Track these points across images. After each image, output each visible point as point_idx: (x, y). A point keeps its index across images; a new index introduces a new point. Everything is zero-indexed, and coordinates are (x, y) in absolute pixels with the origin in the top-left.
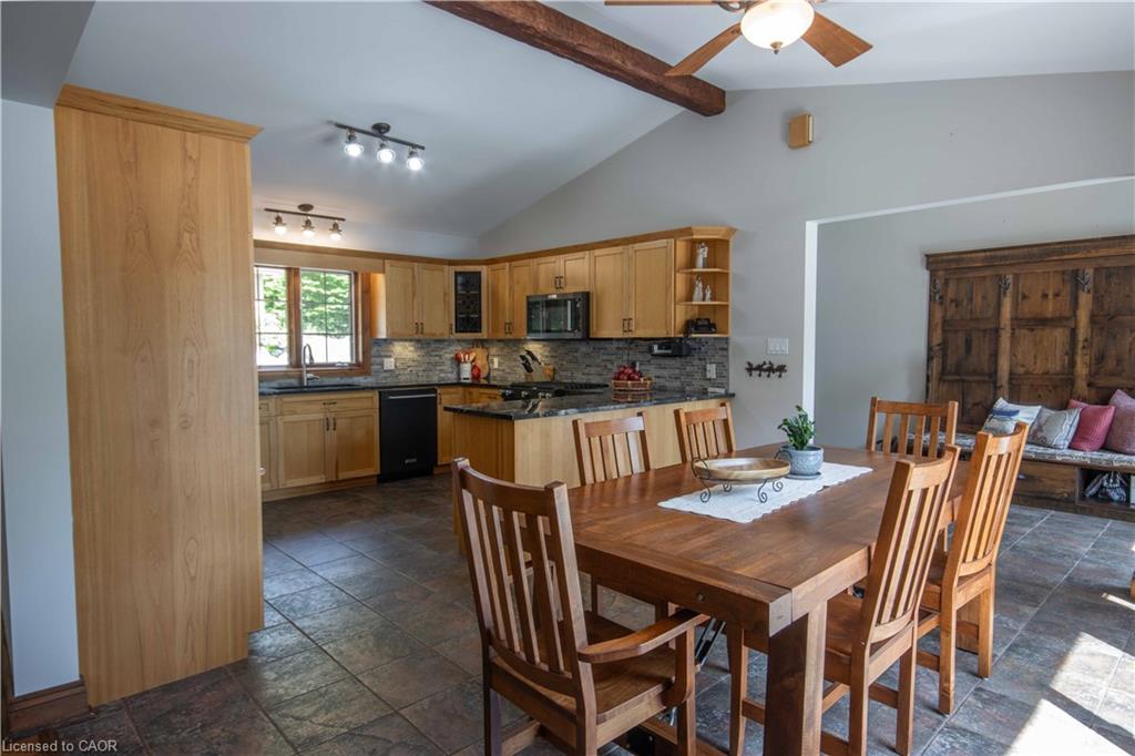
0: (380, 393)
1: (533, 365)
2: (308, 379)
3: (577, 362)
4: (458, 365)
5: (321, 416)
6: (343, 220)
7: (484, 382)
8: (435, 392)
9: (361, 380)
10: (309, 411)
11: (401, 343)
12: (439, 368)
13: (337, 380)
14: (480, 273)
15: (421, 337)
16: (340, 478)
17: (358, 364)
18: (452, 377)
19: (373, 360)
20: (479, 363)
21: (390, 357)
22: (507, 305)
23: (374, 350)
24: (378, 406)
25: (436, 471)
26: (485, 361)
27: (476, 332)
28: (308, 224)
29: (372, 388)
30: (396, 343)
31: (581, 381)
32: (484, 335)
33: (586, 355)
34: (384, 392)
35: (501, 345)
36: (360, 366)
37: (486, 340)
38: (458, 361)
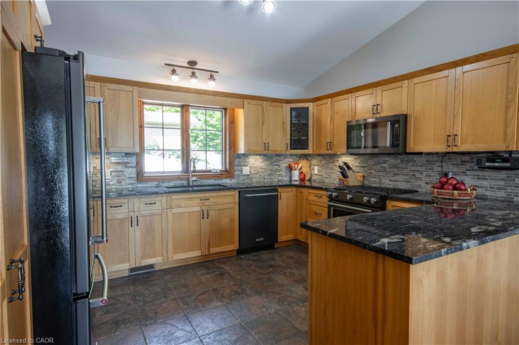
0: (239, 192)
1: (349, 173)
2: (192, 181)
3: (385, 170)
4: (291, 171)
5: (198, 209)
6: (217, 72)
7: (307, 184)
8: (277, 191)
9: (227, 182)
10: (190, 205)
11: (254, 157)
12: (277, 173)
13: (212, 182)
14: (308, 108)
15: (267, 152)
16: (211, 252)
17: (226, 171)
18: (286, 180)
19: (236, 168)
20: (304, 170)
21: (247, 165)
22: (329, 131)
23: (237, 161)
24: (238, 202)
25: (276, 246)
26: (308, 169)
27: (304, 149)
28: (193, 75)
29: (234, 189)
30: (250, 157)
31: (388, 186)
32: (310, 151)
33: (392, 166)
34: (242, 192)
35: (320, 158)
36: (228, 172)
37: (309, 155)
38: (290, 168)
